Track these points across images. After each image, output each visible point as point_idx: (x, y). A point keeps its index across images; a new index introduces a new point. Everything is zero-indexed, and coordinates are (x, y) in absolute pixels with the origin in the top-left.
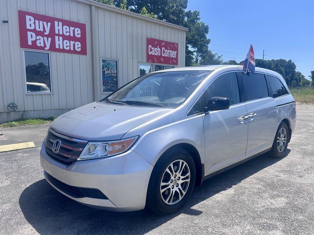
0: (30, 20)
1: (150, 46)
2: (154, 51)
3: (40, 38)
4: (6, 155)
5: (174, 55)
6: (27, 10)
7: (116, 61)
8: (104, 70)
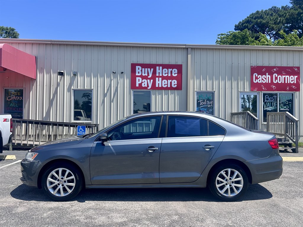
0: (139, 69)
1: (255, 74)
2: (261, 79)
3: (145, 81)
5: (292, 80)
8: (199, 102)
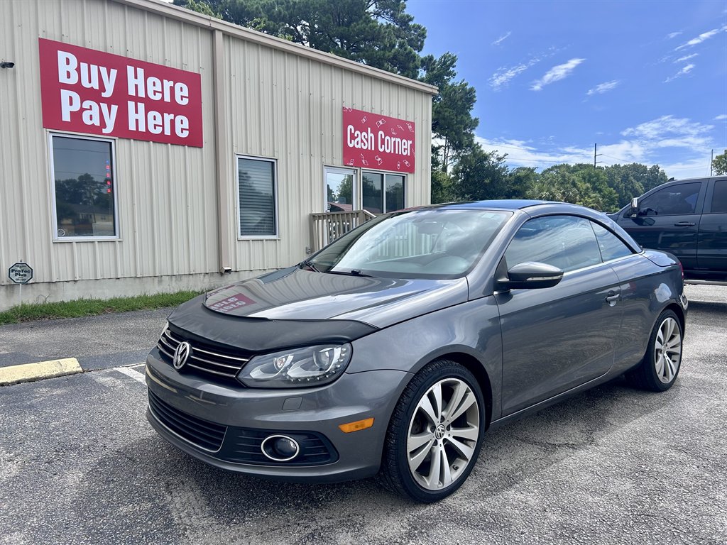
0: (68, 63)
1: (350, 127)
2: (359, 139)
3: (91, 106)
4: (8, 393)
5: (405, 149)
6: (62, 39)
7: (273, 163)
